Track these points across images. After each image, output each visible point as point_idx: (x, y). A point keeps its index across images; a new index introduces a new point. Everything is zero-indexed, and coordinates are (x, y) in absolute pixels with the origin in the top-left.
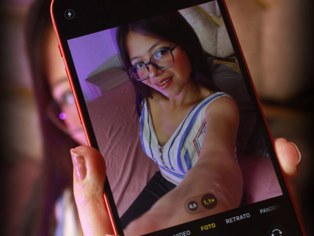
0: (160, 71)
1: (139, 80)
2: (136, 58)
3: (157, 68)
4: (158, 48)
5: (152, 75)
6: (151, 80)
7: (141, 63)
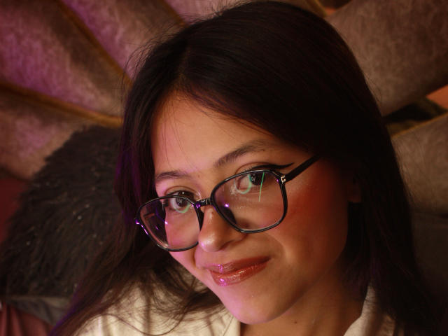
0: (235, 235)
1: (165, 246)
2: (173, 174)
3: (228, 220)
4: (248, 159)
5: (207, 241)
6: (198, 256)
7: (186, 196)
